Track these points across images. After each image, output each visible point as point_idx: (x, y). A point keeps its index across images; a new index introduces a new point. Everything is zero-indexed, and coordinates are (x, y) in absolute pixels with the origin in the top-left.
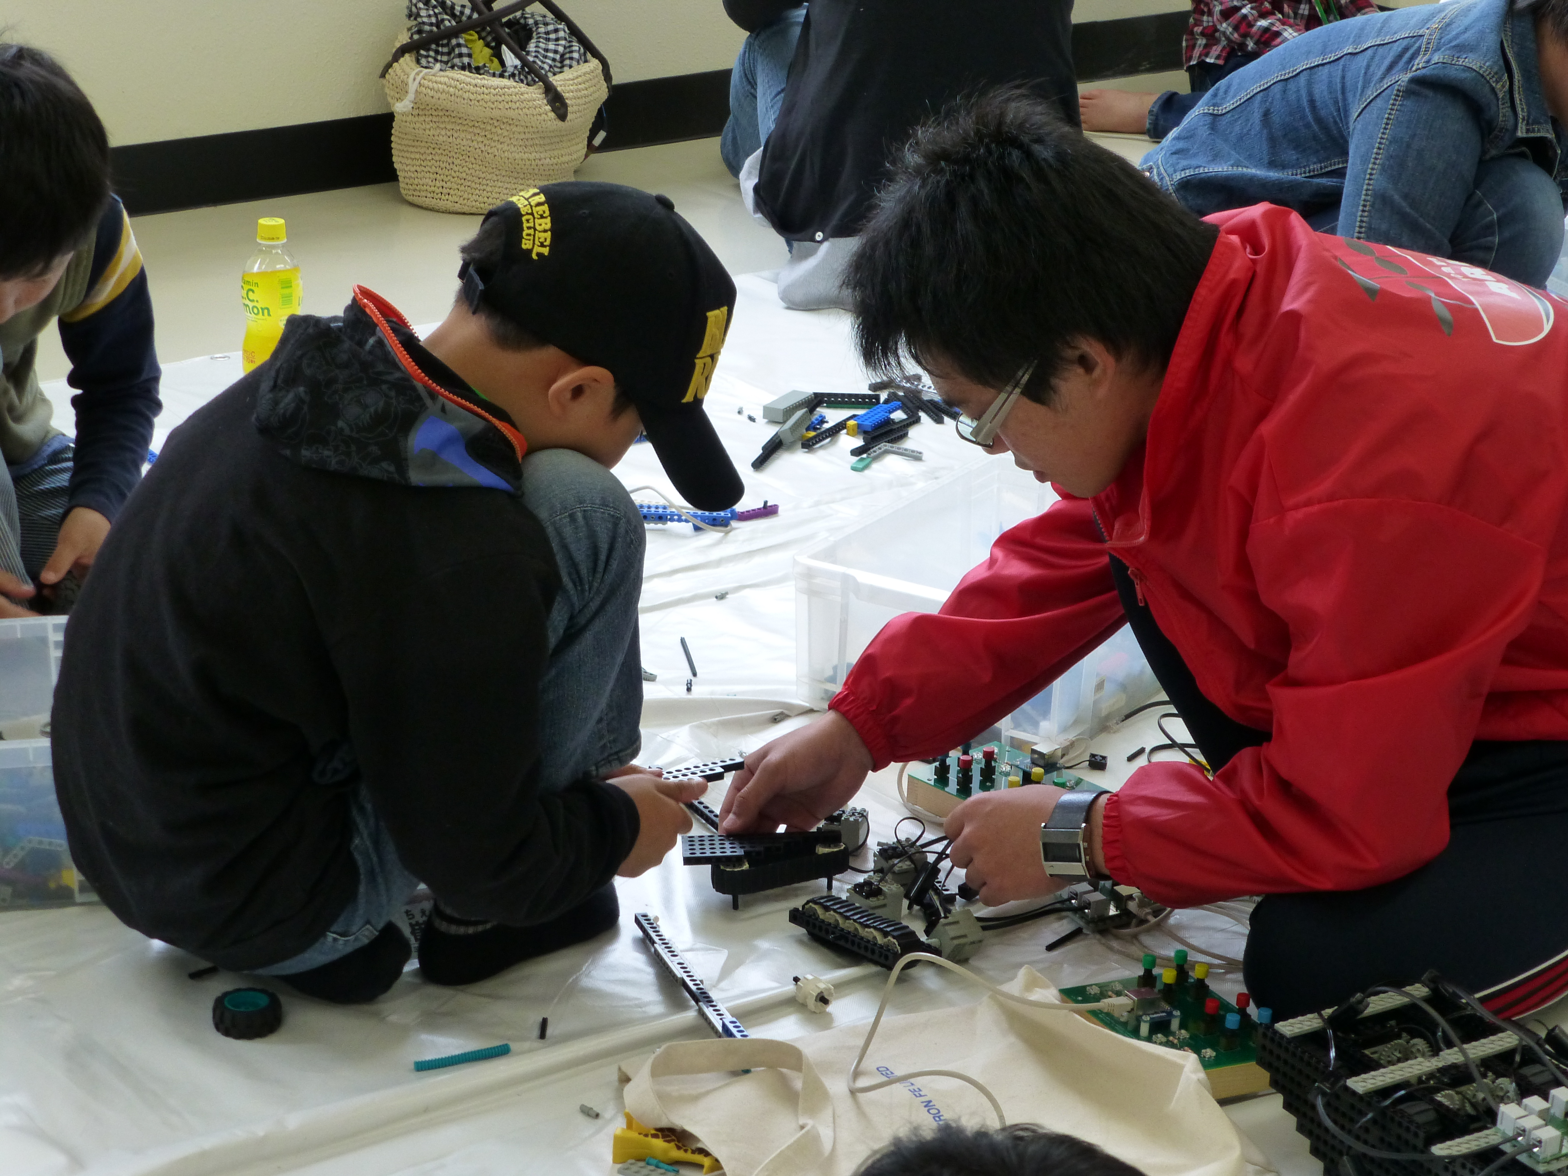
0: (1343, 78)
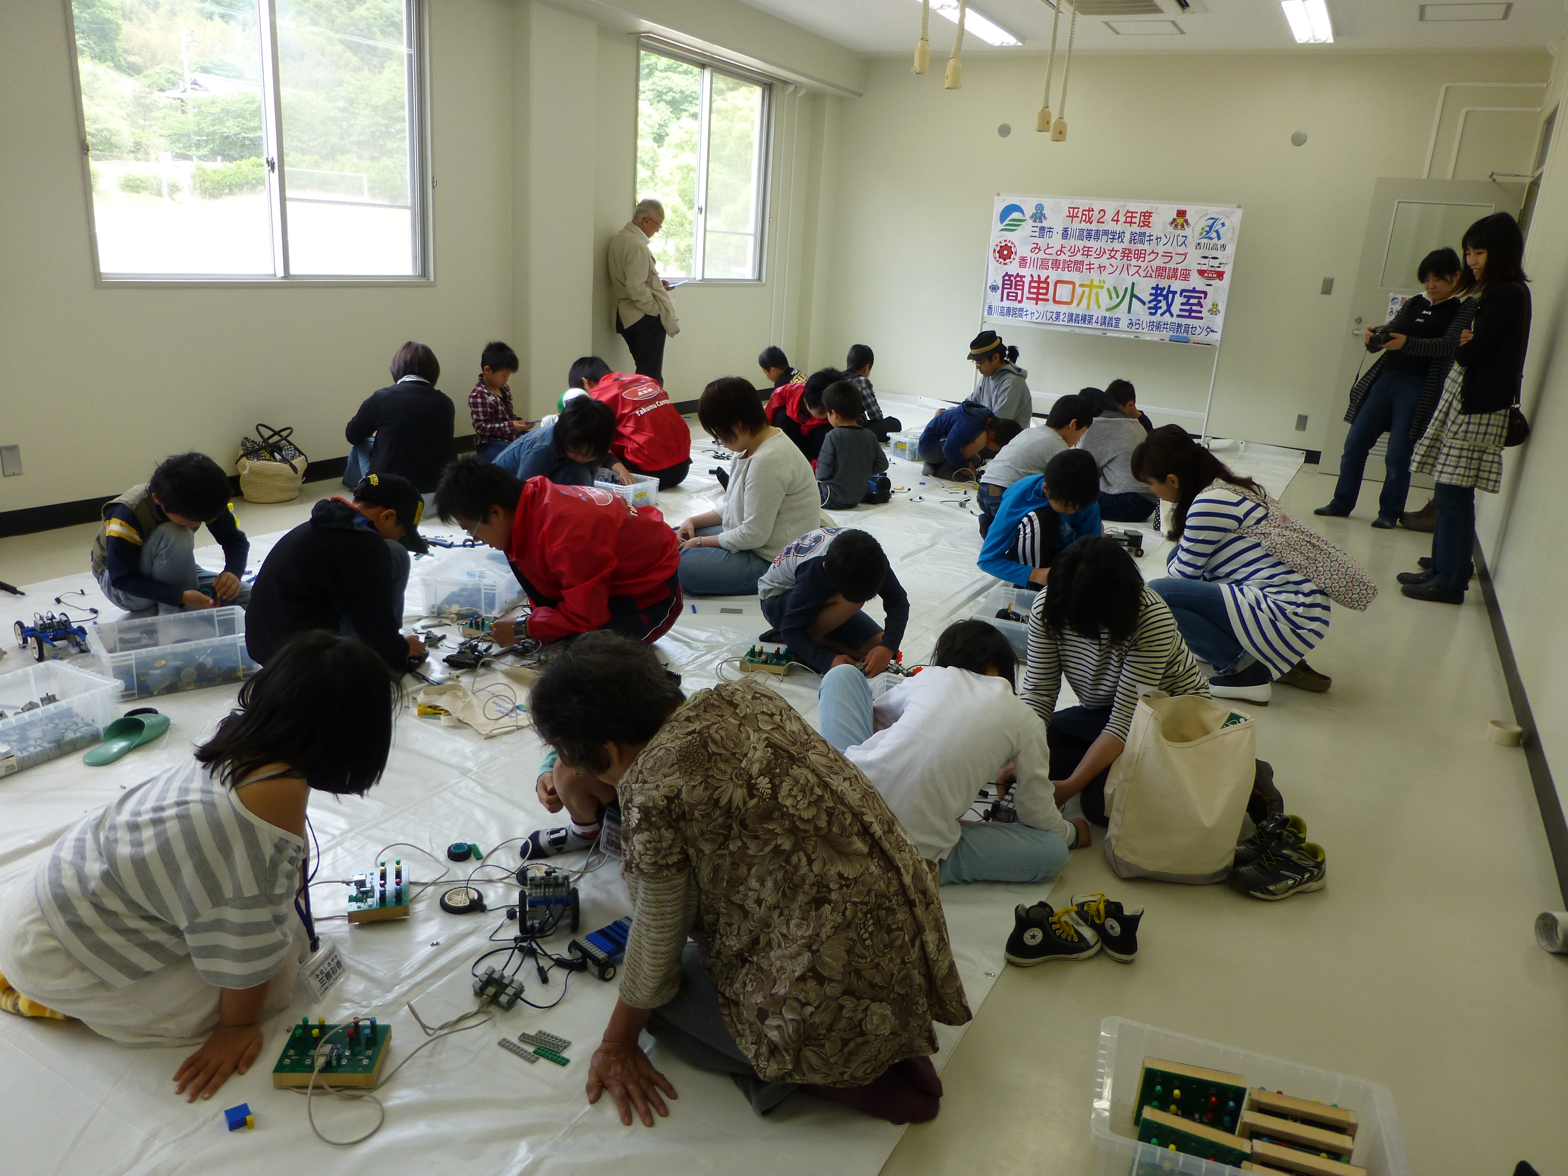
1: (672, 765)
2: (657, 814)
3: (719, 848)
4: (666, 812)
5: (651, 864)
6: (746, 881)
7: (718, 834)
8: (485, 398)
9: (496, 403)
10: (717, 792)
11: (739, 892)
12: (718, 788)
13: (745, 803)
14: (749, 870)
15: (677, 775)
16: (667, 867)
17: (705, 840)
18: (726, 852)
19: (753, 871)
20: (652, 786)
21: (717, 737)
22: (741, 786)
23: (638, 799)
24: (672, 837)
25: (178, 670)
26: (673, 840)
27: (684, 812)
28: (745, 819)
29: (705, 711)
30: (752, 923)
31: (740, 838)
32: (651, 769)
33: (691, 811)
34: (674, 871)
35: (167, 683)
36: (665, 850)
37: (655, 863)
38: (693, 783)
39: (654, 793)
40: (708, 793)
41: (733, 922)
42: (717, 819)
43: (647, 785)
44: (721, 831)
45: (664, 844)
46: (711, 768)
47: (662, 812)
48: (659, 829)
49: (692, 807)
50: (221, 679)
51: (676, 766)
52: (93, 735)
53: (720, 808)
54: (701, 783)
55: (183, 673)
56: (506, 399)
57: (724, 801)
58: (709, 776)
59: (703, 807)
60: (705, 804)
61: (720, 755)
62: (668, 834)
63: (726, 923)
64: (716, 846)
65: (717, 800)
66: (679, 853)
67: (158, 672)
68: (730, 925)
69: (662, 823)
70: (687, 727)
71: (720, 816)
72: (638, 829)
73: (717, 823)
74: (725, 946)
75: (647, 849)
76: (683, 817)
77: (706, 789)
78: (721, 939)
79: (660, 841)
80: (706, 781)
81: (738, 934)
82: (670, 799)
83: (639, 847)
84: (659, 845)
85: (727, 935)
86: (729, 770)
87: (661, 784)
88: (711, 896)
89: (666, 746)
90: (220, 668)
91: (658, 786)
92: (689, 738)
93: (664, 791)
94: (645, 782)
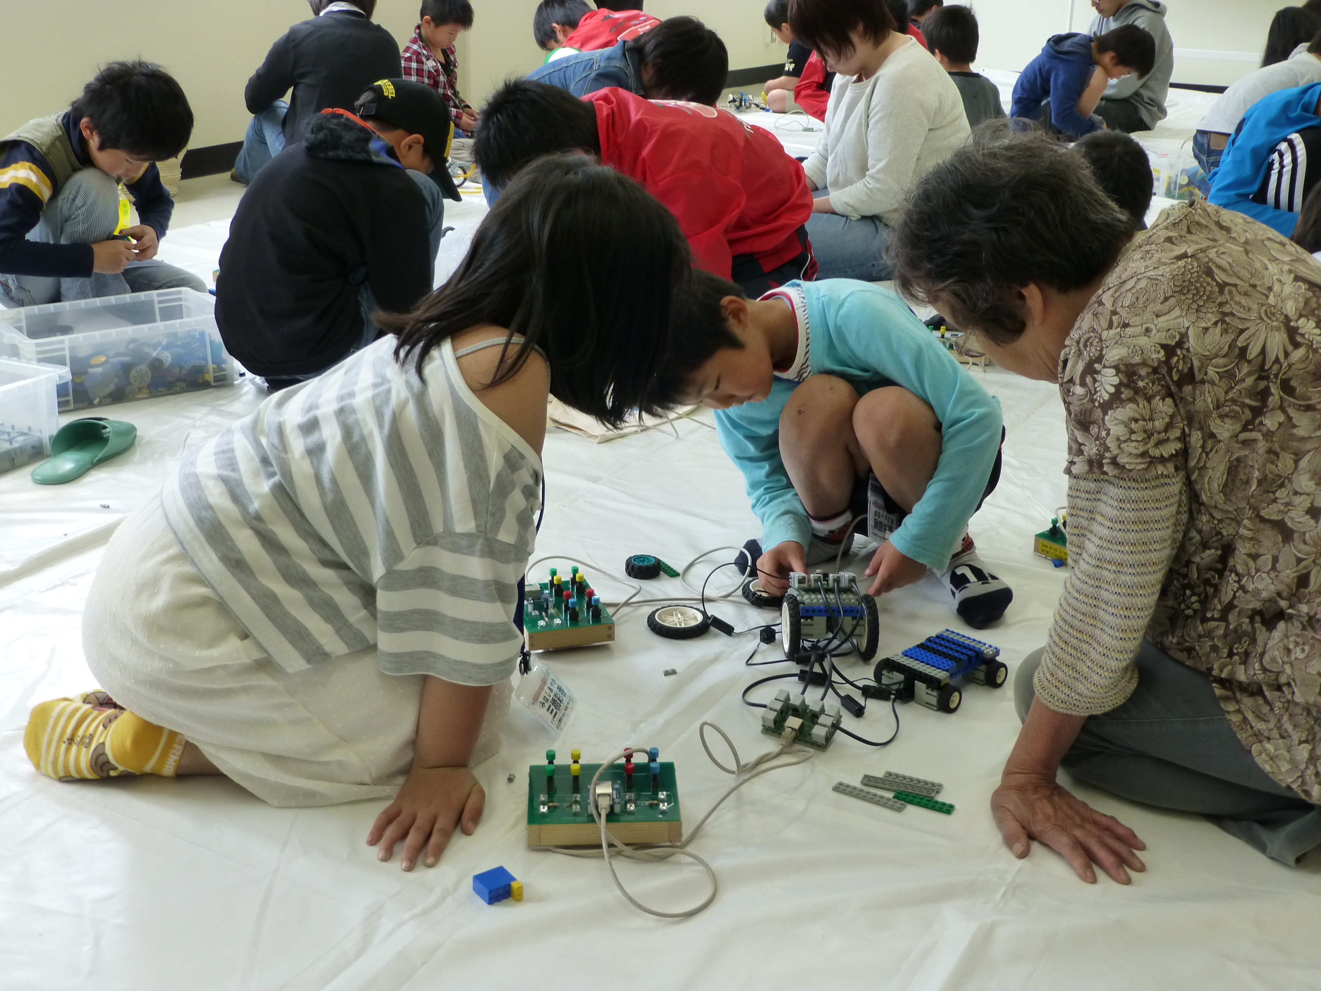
0: (564, 75)
1: (1166, 299)
2: (1148, 374)
3: (1245, 429)
4: (1164, 370)
5: (1137, 456)
6: (1290, 481)
7: (1243, 405)
8: (422, 63)
9: (437, 71)
10: (1242, 337)
11: (1275, 501)
12: (1242, 331)
13: (1287, 354)
14: (1296, 462)
15: (1177, 312)
16: (1162, 460)
17: (1222, 417)
18: (1257, 435)
19: (1303, 463)
20: (1138, 330)
21: (1223, 263)
22: (1278, 329)
23: (1114, 354)
24: (1171, 411)
25: (126, 368)
26: (1172, 417)
27: (1191, 369)
28: (1290, 379)
29: (1189, 231)
30: (1303, 546)
31: (1282, 409)
32: (1132, 306)
33: (1203, 367)
34: (1171, 467)
35: (112, 387)
36: (1159, 433)
37: (1144, 454)
38: (1204, 325)
39: (1143, 341)
40: (1229, 338)
41: (1261, 551)
42: (1243, 380)
43: (1129, 331)
44: (1248, 401)
45: (1157, 423)
46: (1227, 303)
47: (1155, 371)
48: (1149, 399)
49: (1206, 360)
50: (184, 385)
51: (1172, 301)
52: (34, 447)
53: (1249, 362)
54: (1216, 323)
55: (133, 373)
56: (449, 67)
57: (1253, 352)
58: (1225, 314)
59: (1221, 361)
60: (1225, 356)
61: (1235, 286)
62: (1165, 407)
63: (1250, 555)
64: (1238, 427)
65: (1244, 351)
66: (1178, 439)
67: (99, 370)
68: (1255, 557)
69: (1156, 388)
70: (1172, 251)
71: (1249, 374)
72: (1116, 399)
73: (1244, 385)
74: (1246, 592)
75: (1132, 432)
76: (1189, 377)
77: (1225, 331)
78: (1238, 582)
79: (1151, 419)
80: (1223, 321)
81: (1274, 568)
82: (1169, 350)
83: (1117, 430)
84: (1150, 425)
85: (1249, 574)
86: (1255, 307)
87: (1153, 327)
88: (1218, 515)
89: (1148, 274)
90: (181, 368)
91: (1148, 330)
92: (1181, 263)
93: (1159, 337)
94: (1126, 325)
